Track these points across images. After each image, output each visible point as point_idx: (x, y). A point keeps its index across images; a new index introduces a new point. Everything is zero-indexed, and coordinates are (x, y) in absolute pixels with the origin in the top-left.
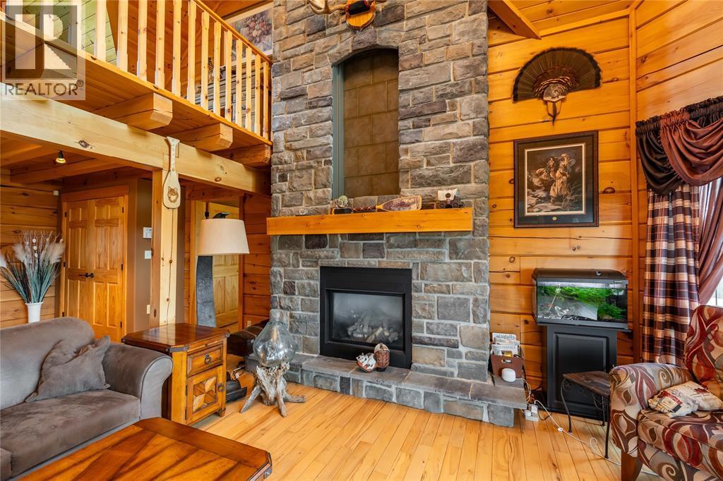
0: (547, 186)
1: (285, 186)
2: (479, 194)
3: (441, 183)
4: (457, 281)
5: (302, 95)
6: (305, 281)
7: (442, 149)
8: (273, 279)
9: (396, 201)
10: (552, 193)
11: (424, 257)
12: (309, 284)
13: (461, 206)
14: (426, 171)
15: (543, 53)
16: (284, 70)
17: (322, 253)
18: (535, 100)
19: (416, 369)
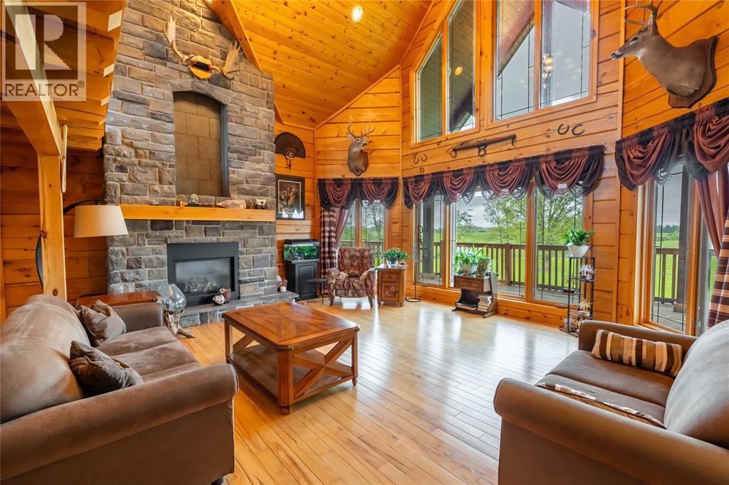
0: (287, 199)
1: (124, 176)
3: (256, 194)
4: (263, 246)
5: (142, 103)
6: (153, 257)
9: (230, 202)
10: (289, 204)
11: (246, 235)
12: (158, 258)
13: (268, 209)
14: (245, 186)
15: (285, 133)
17: (166, 233)
19: (244, 297)
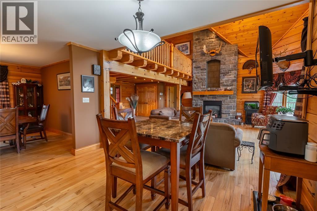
0: (248, 86)
1: (196, 85)
2: (234, 88)
3: (228, 86)
4: (230, 103)
5: (200, 67)
6: (200, 104)
7: (229, 80)
8: (193, 103)
9: (219, 89)
10: (249, 87)
11: (224, 99)
13: (231, 90)
14: (225, 84)
15: (249, 60)
16: (195, 62)
17: (204, 98)
18: (247, 69)
19: (222, 118)
